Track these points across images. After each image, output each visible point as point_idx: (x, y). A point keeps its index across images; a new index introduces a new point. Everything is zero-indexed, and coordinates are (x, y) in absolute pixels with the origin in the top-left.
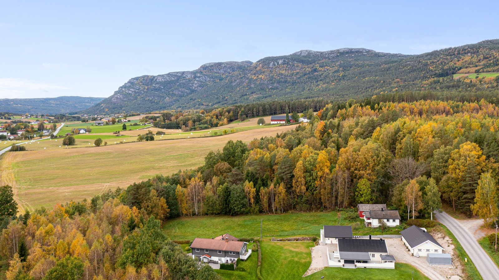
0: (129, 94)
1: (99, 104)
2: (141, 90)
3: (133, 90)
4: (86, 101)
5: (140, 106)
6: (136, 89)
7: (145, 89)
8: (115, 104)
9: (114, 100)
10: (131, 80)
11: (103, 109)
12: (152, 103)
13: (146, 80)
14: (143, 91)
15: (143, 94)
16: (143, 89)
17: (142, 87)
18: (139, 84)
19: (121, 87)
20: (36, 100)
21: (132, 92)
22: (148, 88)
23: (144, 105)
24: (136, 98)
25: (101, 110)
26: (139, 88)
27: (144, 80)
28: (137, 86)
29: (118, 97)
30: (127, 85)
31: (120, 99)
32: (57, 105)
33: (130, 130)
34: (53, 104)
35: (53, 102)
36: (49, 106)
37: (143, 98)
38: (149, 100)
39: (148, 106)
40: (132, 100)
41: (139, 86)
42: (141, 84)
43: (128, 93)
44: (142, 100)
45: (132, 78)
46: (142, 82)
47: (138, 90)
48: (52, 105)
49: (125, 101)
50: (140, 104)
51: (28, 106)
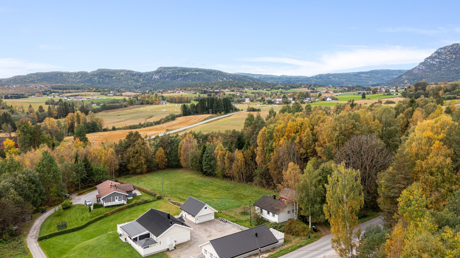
0: (433, 64)
1: (401, 76)
2: (447, 60)
3: (437, 60)
4: (395, 73)
5: (442, 77)
6: (442, 59)
7: (452, 58)
8: (416, 75)
9: (416, 71)
10: (438, 50)
11: (403, 80)
12: (458, 73)
13: (455, 49)
14: (450, 61)
15: (449, 64)
16: (450, 59)
17: (449, 56)
18: (446, 53)
19: (427, 58)
20: (351, 74)
21: (437, 62)
22: (456, 58)
23: (448, 75)
24: (440, 69)
25: (401, 81)
26: (446, 58)
27: (452, 48)
28: (443, 56)
29: (421, 68)
30: (434, 56)
31: (422, 70)
32: (367, 77)
33: (369, 99)
34: (364, 77)
35: (364, 75)
36: (360, 79)
37: (448, 68)
38: (455, 70)
39: (452, 77)
40: (435, 71)
41: (446, 56)
42: (448, 53)
43: (431, 64)
44: (447, 70)
45: (440, 48)
46: (449, 51)
47: (444, 60)
48: (362, 78)
49: (427, 72)
50: (443, 74)
51: (343, 79)
